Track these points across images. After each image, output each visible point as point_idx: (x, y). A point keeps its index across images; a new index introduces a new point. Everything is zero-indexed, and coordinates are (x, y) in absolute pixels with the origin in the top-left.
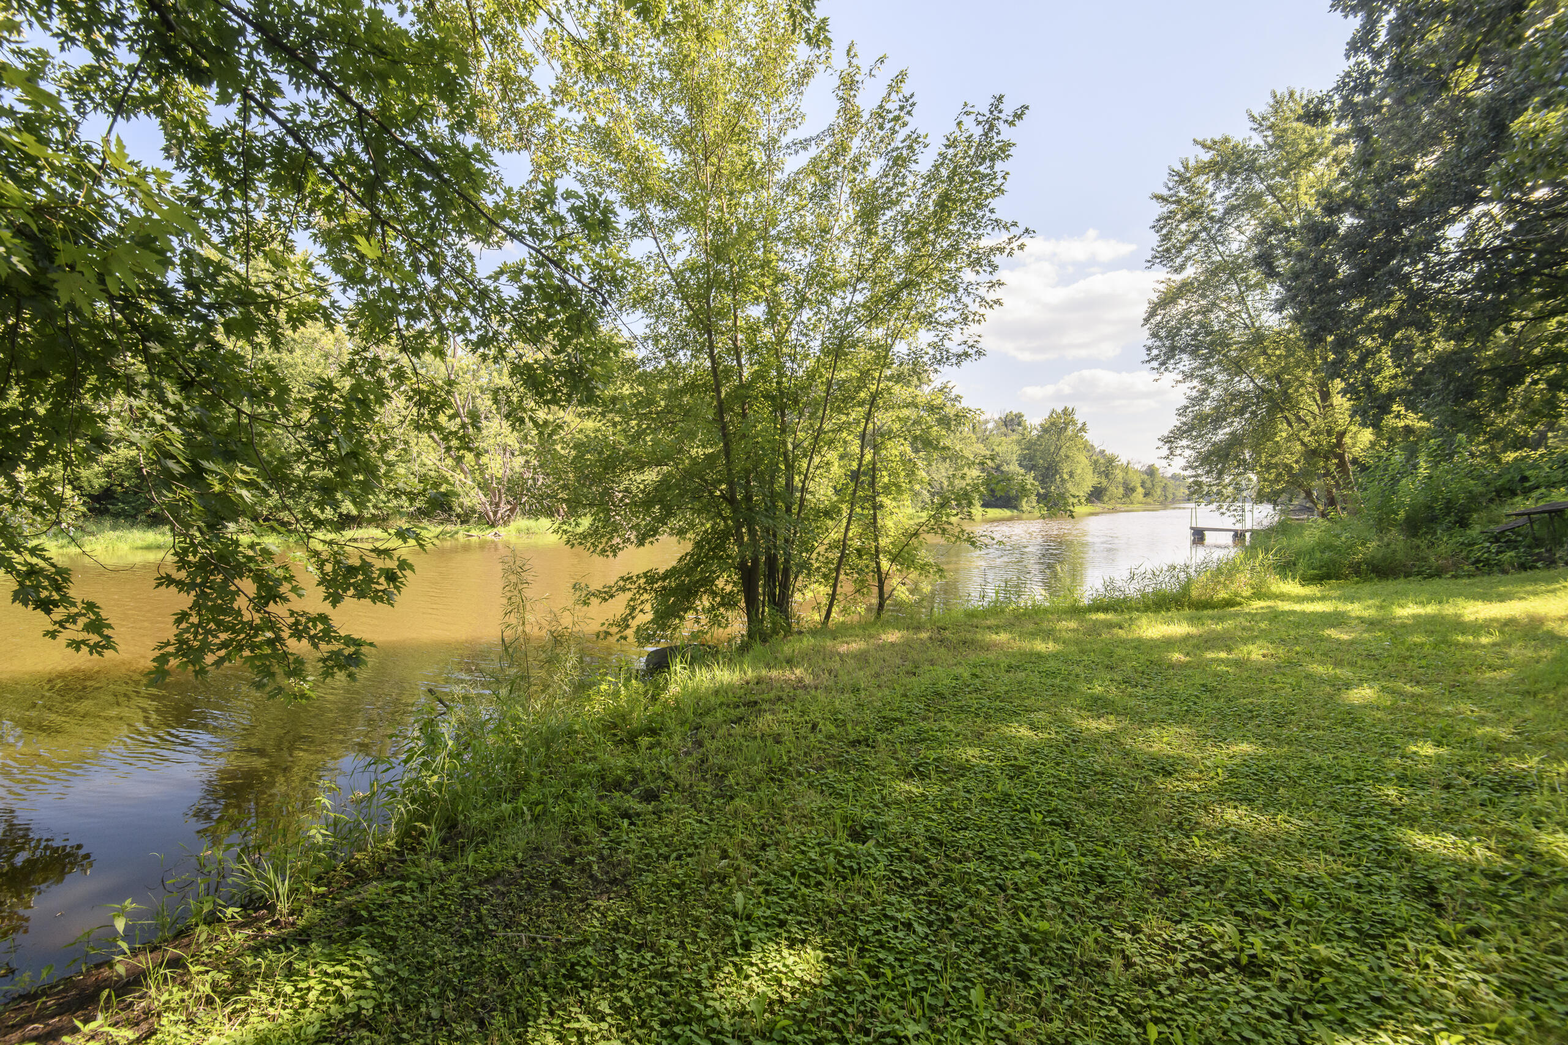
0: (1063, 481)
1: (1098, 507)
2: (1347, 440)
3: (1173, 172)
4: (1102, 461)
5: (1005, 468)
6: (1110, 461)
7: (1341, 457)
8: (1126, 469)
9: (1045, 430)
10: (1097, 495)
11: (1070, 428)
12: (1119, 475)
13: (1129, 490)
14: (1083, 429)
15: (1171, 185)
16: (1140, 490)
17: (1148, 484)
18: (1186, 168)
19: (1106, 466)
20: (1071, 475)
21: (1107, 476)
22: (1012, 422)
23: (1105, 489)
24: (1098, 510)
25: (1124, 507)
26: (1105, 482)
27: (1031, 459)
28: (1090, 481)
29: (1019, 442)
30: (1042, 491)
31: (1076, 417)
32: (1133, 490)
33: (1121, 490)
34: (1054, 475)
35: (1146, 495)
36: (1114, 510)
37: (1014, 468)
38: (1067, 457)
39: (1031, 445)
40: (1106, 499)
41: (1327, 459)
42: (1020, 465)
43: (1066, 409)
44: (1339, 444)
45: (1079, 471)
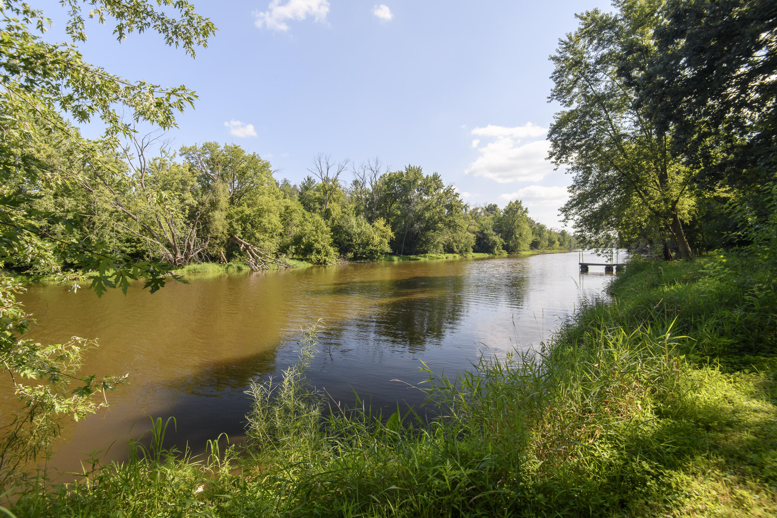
0: (516, 238)
1: (535, 251)
2: (678, 206)
3: (562, 42)
4: (537, 228)
5: (486, 232)
6: (542, 228)
7: (675, 217)
8: (550, 232)
9: (507, 212)
10: (534, 245)
11: (519, 211)
12: (546, 235)
13: (551, 242)
14: (526, 211)
15: (561, 50)
16: (557, 243)
17: (562, 240)
18: (570, 38)
19: (539, 230)
20: (520, 235)
21: (540, 236)
22: (491, 209)
23: (539, 242)
24: (535, 253)
25: (549, 251)
26: (539, 239)
27: (500, 227)
28: (530, 238)
29: (493, 219)
30: (505, 244)
31: (522, 205)
32: (554, 242)
33: (547, 243)
34: (511, 235)
35: (561, 245)
36: (543, 253)
37: (490, 231)
38: (518, 226)
39: (500, 220)
40: (539, 247)
41: (666, 218)
42: (494, 230)
43: (517, 201)
44: (673, 208)
45: (524, 233)
